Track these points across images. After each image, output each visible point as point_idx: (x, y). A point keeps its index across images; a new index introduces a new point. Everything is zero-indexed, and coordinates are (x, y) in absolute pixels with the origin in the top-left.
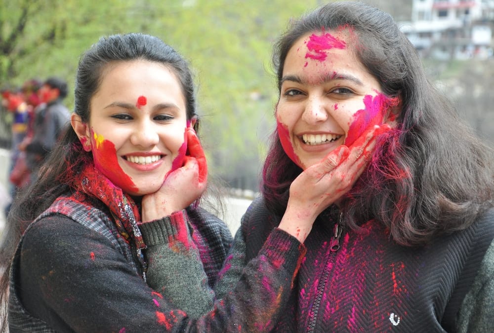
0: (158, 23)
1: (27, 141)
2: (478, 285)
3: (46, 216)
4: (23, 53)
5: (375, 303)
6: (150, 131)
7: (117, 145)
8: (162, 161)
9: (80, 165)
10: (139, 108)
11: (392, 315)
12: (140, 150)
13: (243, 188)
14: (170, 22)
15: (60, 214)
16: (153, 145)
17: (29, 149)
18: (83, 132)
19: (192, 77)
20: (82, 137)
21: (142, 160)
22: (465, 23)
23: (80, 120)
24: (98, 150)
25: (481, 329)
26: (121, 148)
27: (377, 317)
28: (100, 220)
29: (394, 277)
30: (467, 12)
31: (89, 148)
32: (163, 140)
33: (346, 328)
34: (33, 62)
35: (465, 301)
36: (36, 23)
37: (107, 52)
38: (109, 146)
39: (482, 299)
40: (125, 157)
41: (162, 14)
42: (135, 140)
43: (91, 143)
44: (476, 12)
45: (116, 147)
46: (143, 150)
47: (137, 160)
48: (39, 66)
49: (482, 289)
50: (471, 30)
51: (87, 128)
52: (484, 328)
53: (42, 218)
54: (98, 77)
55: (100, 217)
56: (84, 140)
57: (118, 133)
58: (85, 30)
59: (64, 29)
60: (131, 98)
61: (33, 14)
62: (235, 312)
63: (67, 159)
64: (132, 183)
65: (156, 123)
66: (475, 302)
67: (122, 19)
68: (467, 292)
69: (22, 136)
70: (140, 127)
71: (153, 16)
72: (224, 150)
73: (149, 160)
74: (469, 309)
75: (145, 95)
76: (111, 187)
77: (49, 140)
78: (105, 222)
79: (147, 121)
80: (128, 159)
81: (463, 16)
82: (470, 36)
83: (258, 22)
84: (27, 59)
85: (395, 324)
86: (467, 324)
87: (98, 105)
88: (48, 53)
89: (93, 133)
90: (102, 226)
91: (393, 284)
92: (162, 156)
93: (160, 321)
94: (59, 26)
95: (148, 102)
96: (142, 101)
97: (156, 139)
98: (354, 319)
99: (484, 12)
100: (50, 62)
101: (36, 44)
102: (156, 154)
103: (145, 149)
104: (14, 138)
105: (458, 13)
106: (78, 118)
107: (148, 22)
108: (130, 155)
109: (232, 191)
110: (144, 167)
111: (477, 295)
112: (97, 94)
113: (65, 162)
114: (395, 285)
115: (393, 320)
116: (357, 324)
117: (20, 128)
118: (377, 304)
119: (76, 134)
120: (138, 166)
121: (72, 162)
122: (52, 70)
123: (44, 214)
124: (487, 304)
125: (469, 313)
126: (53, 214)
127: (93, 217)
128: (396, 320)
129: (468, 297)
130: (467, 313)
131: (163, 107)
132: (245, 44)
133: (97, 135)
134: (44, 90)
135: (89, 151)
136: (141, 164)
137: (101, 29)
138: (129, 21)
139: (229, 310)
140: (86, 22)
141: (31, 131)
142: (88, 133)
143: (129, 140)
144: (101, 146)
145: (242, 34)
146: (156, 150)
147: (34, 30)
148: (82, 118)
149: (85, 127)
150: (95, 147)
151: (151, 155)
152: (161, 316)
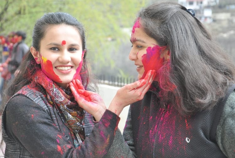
0: (67, 7)
1: (9, 59)
2: (222, 121)
3: (16, 96)
4: (7, 20)
5: (179, 134)
6: (67, 56)
7: (53, 62)
8: (72, 69)
9: (34, 70)
10: (63, 46)
11: (187, 138)
12: (63, 64)
13: (104, 80)
14: (72, 6)
15: (22, 94)
16: (68, 62)
17: (10, 63)
18: (36, 55)
19: (85, 32)
20: (36, 57)
21: (63, 68)
22: (200, 7)
23: (35, 50)
24: (44, 64)
25: (226, 140)
26: (55, 63)
27: (180, 140)
28: (39, 97)
29: (186, 122)
30: (201, 3)
31: (39, 62)
32: (73, 60)
33: (168, 145)
34: (11, 24)
35: (217, 129)
36: (12, 7)
37: (48, 21)
38: (49, 63)
39: (224, 127)
40: (56, 67)
41: (68, 3)
42: (60, 59)
43: (40, 60)
44: (205, 3)
45: (52, 63)
46: (64, 64)
47: (61, 68)
48: (14, 26)
49: (224, 122)
50: (203, 10)
51: (38, 54)
52: (227, 139)
53: (14, 96)
54: (44, 31)
55: (40, 95)
56: (37, 59)
57: (53, 56)
58: (34, 10)
59: (24, 10)
60: (59, 41)
61: (11, 3)
62: (89, 147)
63: (28, 67)
64: (59, 79)
65: (70, 52)
66: (222, 129)
67: (51, 5)
68: (218, 124)
69: (7, 57)
70: (62, 54)
71: (64, 4)
72: (96, 63)
73: (66, 68)
74: (219, 132)
75: (65, 40)
76: (48, 81)
77: (19, 59)
78: (42, 97)
79: (66, 51)
80: (57, 68)
81: (200, 4)
82: (203, 13)
83: (111, 7)
84: (8, 23)
85: (188, 142)
86: (220, 138)
87: (44, 44)
88: (18, 20)
89: (42, 57)
90: (40, 100)
91: (186, 125)
92: (72, 67)
93: (59, 150)
94: (23, 8)
95: (66, 43)
96: (64, 43)
97: (70, 60)
98: (171, 141)
99: (208, 2)
100: (19, 24)
101: (12, 17)
102: (69, 66)
103: (65, 64)
104: (3, 58)
105: (197, 3)
106: (34, 49)
107: (62, 6)
108: (58, 66)
109: (99, 81)
110: (65, 72)
111: (222, 125)
112: (44, 39)
113: (27, 69)
114: (187, 125)
115: (187, 140)
116: (172, 143)
117: (6, 53)
118: (180, 134)
119: (32, 56)
120: (61, 71)
121: (31, 69)
122: (20, 27)
123: (15, 94)
124: (227, 129)
125: (220, 133)
126: (19, 95)
127: (36, 95)
128: (188, 140)
129: (219, 127)
130: (219, 133)
131: (73, 45)
132: (105, 16)
133: (44, 57)
134: (16, 37)
135: (39, 64)
136: (63, 70)
137: (42, 10)
138: (54, 6)
139: (86, 146)
140: (35, 6)
141: (10, 55)
142: (38, 56)
143: (58, 60)
144: (46, 62)
145: (104, 12)
146: (70, 64)
147: (12, 10)
148: (36, 49)
149: (37, 53)
150: (43, 62)
151: (67, 66)
152: (59, 148)
